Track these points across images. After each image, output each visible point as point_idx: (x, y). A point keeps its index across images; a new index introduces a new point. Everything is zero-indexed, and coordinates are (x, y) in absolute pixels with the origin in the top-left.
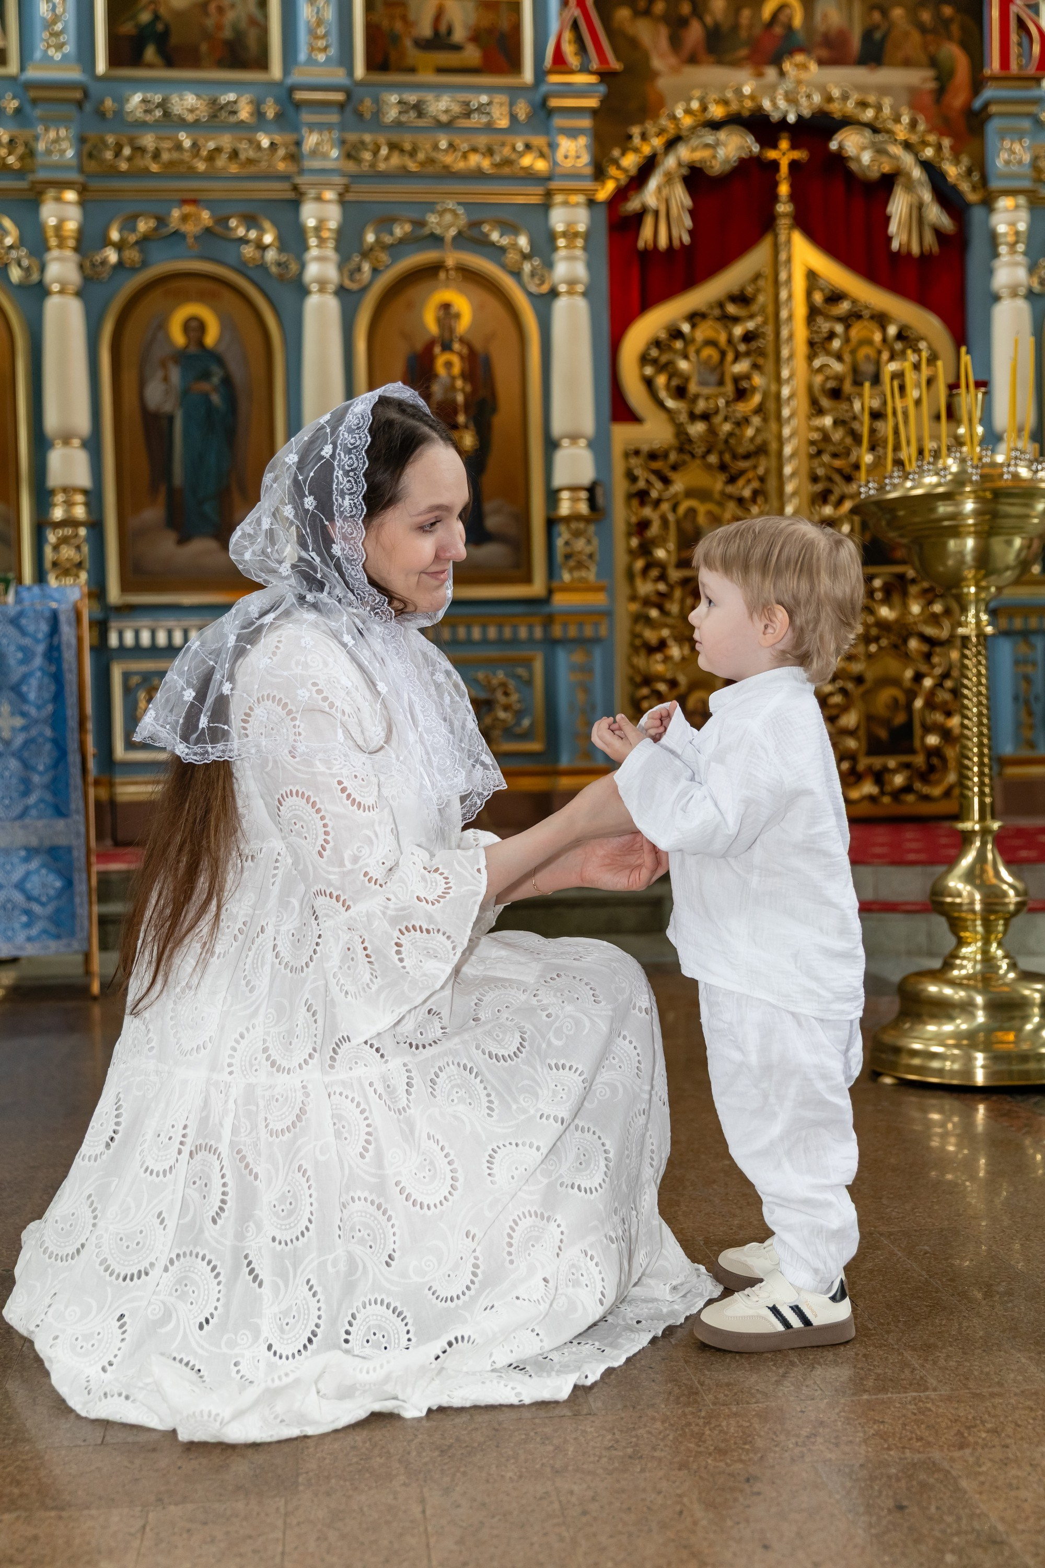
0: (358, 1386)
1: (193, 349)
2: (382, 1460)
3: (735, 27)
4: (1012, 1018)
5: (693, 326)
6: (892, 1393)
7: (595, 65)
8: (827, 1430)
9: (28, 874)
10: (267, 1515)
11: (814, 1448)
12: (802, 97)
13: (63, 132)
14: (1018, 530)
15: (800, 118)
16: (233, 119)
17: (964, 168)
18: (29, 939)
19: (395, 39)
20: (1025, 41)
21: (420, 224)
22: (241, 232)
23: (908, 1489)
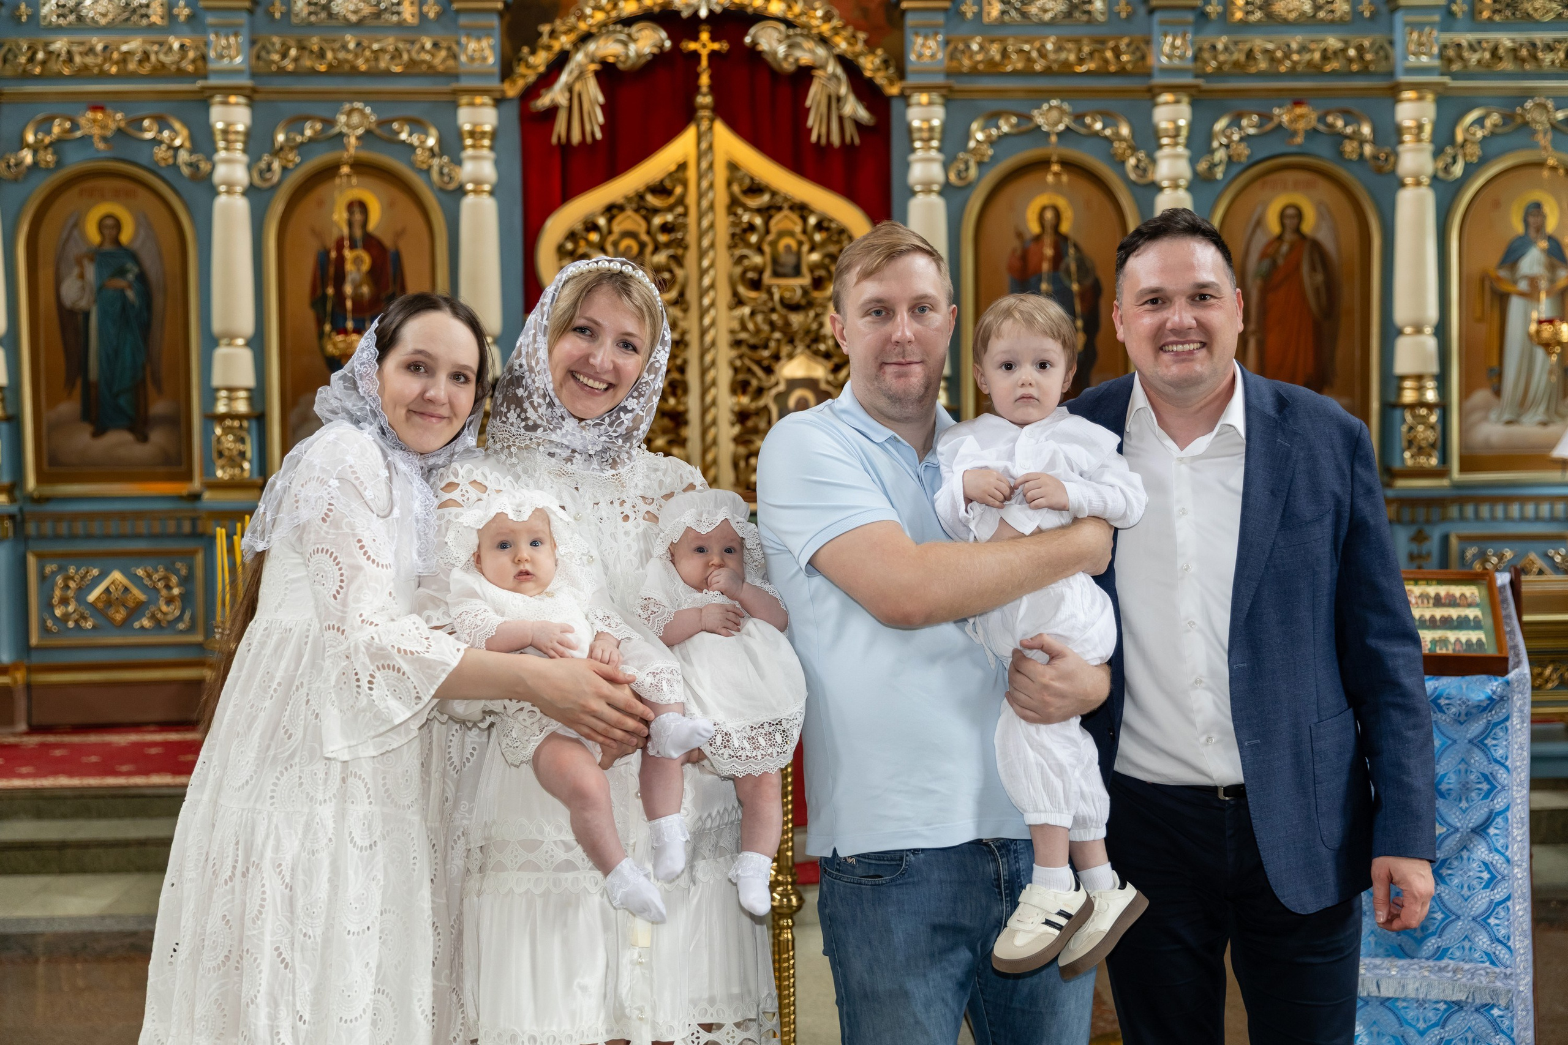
1: (108, 247)
5: (609, 219)
15: (712, 12)
16: (145, 21)
17: (878, 63)
21: (329, 123)
22: (153, 133)
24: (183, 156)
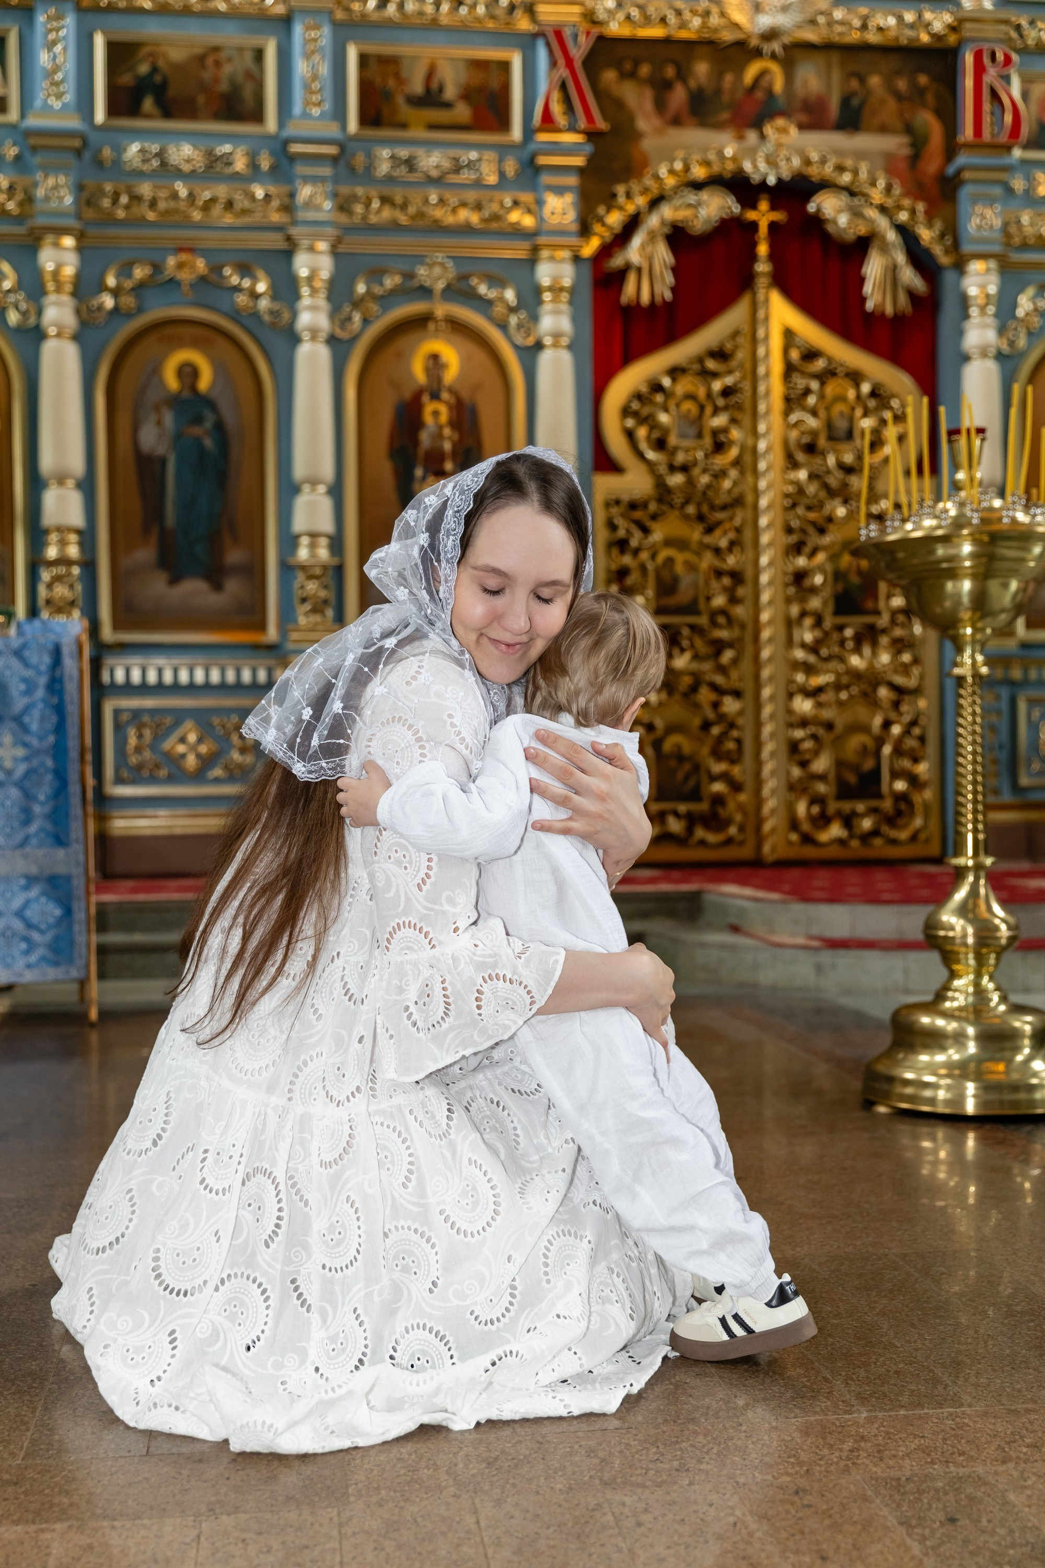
0: (406, 1399)
1: (186, 394)
2: (430, 1472)
3: (718, 92)
4: (1003, 1049)
5: (674, 380)
6: (928, 1408)
7: (582, 124)
8: (869, 1445)
9: (27, 903)
10: (321, 1525)
11: (859, 1462)
12: (781, 160)
13: (62, 179)
14: (1014, 573)
15: (780, 181)
16: (228, 171)
17: (937, 232)
18: (29, 966)
19: (388, 96)
20: (998, 110)
21: (409, 276)
22: (235, 280)
23: (957, 1502)
24: (264, 304)
